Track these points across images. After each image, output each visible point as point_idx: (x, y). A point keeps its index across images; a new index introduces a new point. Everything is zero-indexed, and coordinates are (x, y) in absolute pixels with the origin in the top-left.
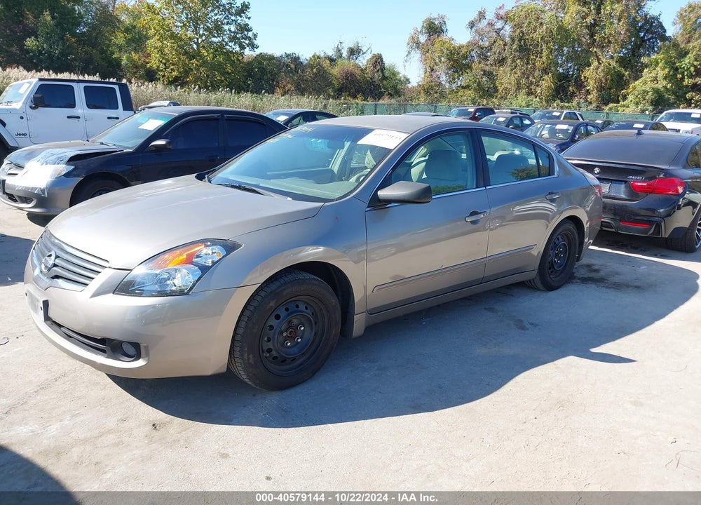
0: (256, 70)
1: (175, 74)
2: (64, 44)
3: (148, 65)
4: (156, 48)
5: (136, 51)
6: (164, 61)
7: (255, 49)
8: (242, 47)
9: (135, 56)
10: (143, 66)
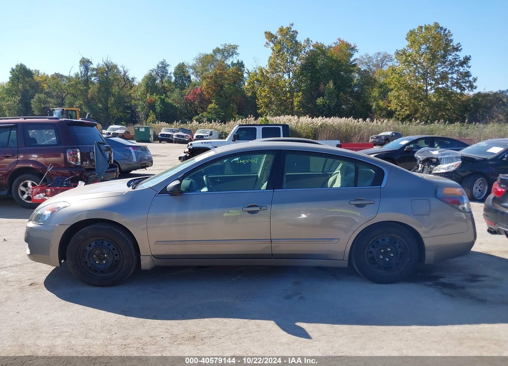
0: (472, 105)
1: (408, 112)
2: (338, 99)
3: (389, 108)
4: (394, 96)
5: (382, 100)
6: (400, 105)
7: (474, 90)
8: (463, 89)
9: (381, 103)
10: (386, 109)
